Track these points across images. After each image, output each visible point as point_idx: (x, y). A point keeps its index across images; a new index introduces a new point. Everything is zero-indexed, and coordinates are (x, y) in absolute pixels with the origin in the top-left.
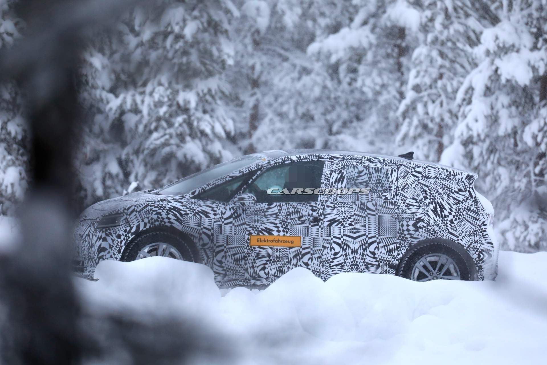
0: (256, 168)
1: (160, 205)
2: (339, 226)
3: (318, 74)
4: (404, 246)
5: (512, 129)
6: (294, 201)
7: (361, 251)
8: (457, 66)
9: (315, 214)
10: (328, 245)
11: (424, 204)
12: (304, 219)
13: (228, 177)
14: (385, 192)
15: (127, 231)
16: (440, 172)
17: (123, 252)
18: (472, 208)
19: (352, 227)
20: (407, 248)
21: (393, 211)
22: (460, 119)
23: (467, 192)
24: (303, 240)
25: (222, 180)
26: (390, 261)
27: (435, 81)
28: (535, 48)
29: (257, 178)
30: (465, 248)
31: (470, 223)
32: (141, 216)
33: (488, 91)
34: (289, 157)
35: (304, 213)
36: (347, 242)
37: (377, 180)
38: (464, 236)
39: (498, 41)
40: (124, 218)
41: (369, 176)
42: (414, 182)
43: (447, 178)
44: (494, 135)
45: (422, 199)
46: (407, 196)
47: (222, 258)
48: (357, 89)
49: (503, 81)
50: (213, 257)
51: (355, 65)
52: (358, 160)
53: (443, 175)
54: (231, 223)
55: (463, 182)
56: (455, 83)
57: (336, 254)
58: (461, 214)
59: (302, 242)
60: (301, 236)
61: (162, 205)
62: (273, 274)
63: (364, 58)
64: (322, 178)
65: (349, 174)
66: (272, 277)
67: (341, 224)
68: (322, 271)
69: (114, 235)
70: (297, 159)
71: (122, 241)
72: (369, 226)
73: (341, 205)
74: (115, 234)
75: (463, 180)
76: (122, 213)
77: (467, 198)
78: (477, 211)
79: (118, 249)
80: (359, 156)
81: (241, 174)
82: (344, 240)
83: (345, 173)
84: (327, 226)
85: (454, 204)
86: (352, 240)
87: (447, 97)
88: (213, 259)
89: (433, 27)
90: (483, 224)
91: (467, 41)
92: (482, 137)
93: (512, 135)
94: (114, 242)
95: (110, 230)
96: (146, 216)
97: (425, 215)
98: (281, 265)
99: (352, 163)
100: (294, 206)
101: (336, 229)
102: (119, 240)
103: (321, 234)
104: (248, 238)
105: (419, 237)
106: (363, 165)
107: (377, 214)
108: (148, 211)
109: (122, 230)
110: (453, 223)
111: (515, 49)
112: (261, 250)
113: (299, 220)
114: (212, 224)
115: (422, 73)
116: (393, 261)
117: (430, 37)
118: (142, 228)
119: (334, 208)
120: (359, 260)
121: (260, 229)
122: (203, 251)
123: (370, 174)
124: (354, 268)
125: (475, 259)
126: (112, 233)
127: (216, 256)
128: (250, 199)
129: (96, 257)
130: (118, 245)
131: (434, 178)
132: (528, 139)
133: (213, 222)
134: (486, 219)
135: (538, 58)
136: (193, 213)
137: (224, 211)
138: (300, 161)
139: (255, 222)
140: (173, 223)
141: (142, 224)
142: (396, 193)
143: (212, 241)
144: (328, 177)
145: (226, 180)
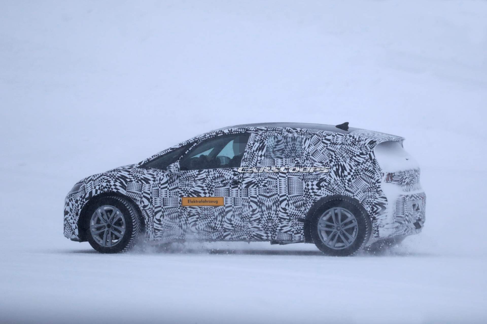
0: (193, 141)
2: (255, 187)
4: (309, 202)
6: (219, 167)
7: (274, 208)
9: (236, 178)
10: (246, 204)
11: (329, 166)
12: (226, 182)
13: (169, 149)
14: (298, 158)
15: (83, 196)
16: (347, 139)
17: (80, 214)
18: (370, 168)
19: (266, 188)
20: (312, 203)
21: (302, 173)
23: (368, 155)
24: (226, 200)
25: (164, 152)
26: (299, 215)
29: (193, 149)
30: (360, 202)
31: (366, 181)
32: (94, 184)
34: (223, 130)
35: (227, 177)
36: (262, 201)
37: (292, 148)
38: (359, 193)
40: (83, 186)
41: (285, 144)
42: (323, 148)
43: (352, 144)
45: (327, 162)
46: (316, 160)
47: (160, 217)
50: (153, 216)
52: (279, 131)
53: (349, 142)
54: (166, 187)
55: (366, 147)
57: (254, 211)
58: (359, 174)
59: (225, 202)
60: (224, 196)
61: (113, 174)
62: (202, 229)
64: (246, 148)
65: (269, 144)
66: (202, 231)
68: (243, 225)
69: (73, 200)
70: (228, 132)
71: (78, 205)
72: (280, 186)
74: (75, 199)
75: (365, 145)
76: (82, 182)
77: (367, 161)
78: (373, 171)
79: (76, 212)
80: (280, 128)
81: (180, 146)
82: (259, 198)
83: (266, 143)
84: (245, 187)
85: (354, 166)
86: (266, 198)
88: (153, 218)
90: (378, 181)
94: (74, 207)
96: (98, 184)
97: (327, 176)
98: (209, 221)
99: (273, 134)
100: (220, 171)
101: (253, 190)
102: (77, 205)
103: (240, 194)
104: (180, 199)
105: (321, 194)
106: (282, 136)
107: (287, 176)
108: (101, 180)
109: (79, 196)
110: (351, 182)
112: (192, 209)
113: (222, 184)
114: (151, 189)
116: (301, 216)
118: (94, 194)
120: (274, 216)
121: (190, 192)
122: (144, 212)
123: (287, 143)
124: (270, 222)
125: (369, 211)
126: (73, 198)
127: (155, 215)
130: (76, 209)
131: (341, 144)
133: (151, 187)
134: (380, 177)
136: (136, 180)
137: (162, 177)
138: (230, 134)
139: (186, 186)
140: (119, 189)
141: (94, 191)
142: (307, 158)
143: (151, 203)
144: (251, 146)
145: (167, 152)
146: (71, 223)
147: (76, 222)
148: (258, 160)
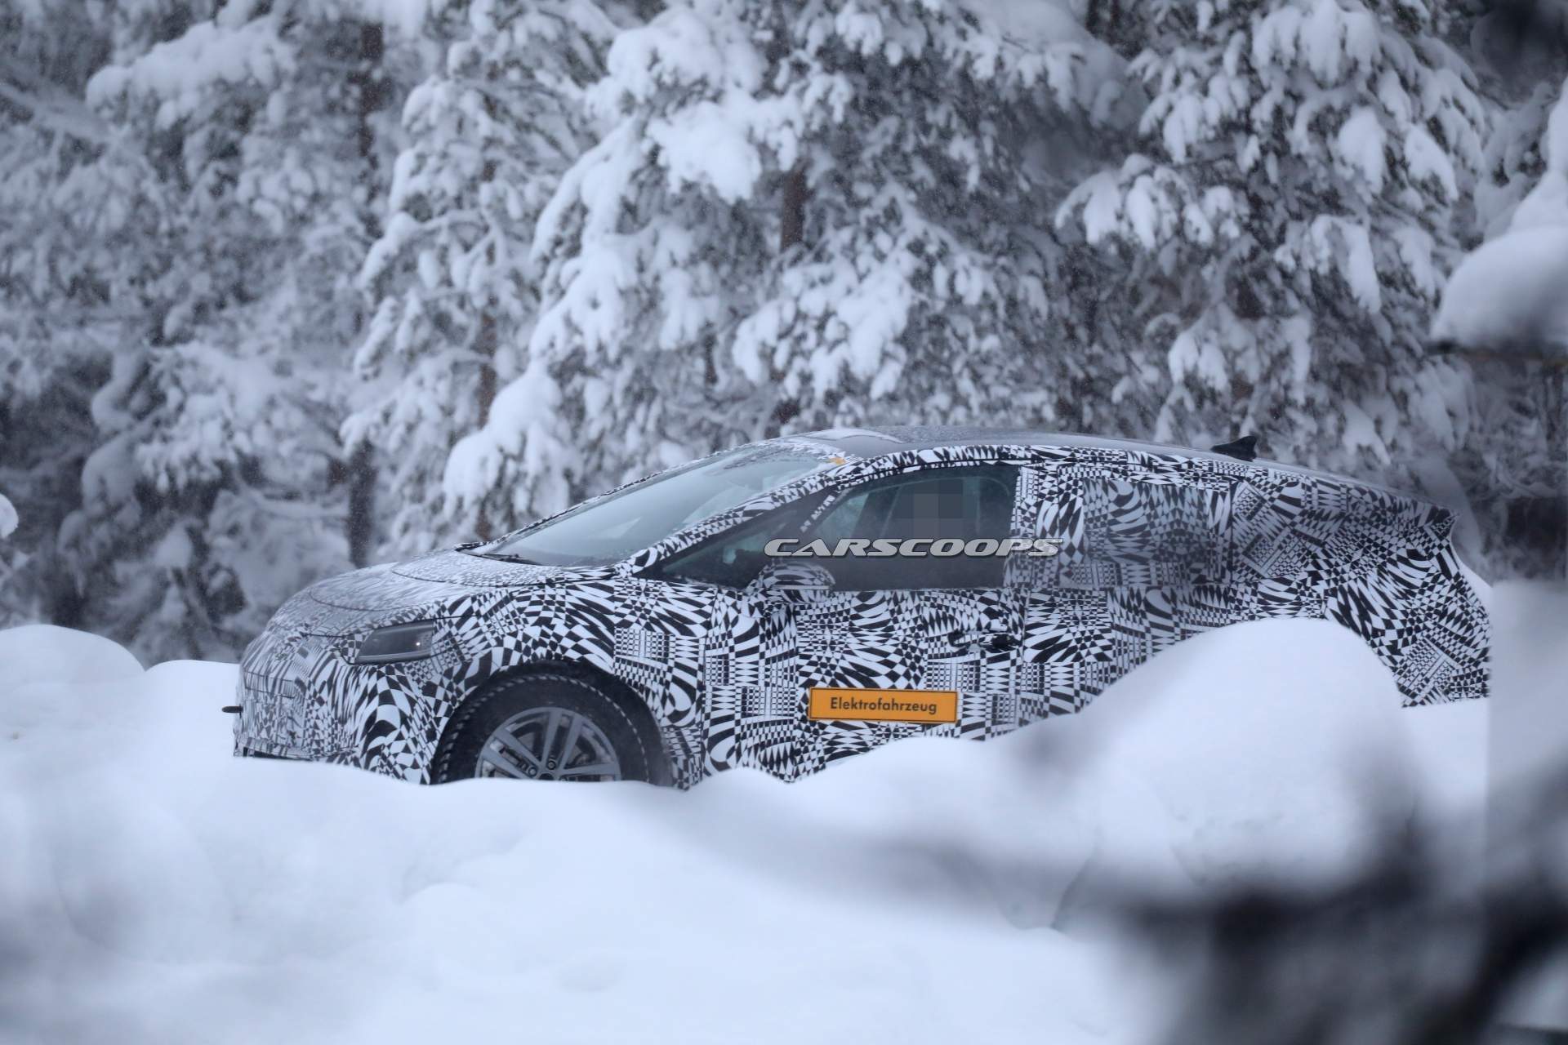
0: (820, 487)
1: (547, 598)
2: (1068, 661)
3: (119, 162)
5: (701, 330)
6: (933, 586)
8: (537, 141)
9: (997, 624)
11: (1311, 595)
12: (968, 639)
13: (740, 513)
14: (1198, 560)
15: (455, 672)
16: (1354, 500)
17: (443, 735)
18: (1451, 608)
19: (1106, 664)
21: (1224, 616)
22: (547, 299)
23: (1434, 561)
24: (965, 703)
25: (723, 522)
27: (472, 185)
28: (766, 88)
29: (824, 515)
31: (1447, 652)
32: (492, 629)
33: (629, 216)
34: (915, 452)
35: (965, 621)
37: (1172, 524)
38: (1430, 693)
39: (657, 68)
40: (442, 633)
41: (1148, 510)
42: (1280, 530)
43: (1374, 519)
44: (648, 347)
45: (1304, 581)
46: (1261, 572)
47: (729, 755)
48: (236, 205)
49: (674, 186)
50: (703, 752)
51: (233, 135)
52: (1114, 463)
53: (1362, 509)
54: (754, 650)
55: (1422, 530)
56: (531, 191)
58: (1421, 625)
59: (960, 709)
60: (959, 690)
61: (553, 597)
63: (259, 115)
64: (1013, 519)
65: (1092, 507)
67: (1072, 657)
69: (413, 685)
70: (939, 460)
71: (438, 703)
73: (1072, 597)
74: (418, 681)
75: (1420, 525)
76: (434, 619)
77: (1435, 579)
78: (1464, 617)
79: (428, 727)
80: (1116, 452)
81: (778, 504)
83: (1079, 503)
84: (1035, 660)
85: (1397, 597)
87: (507, 233)
88: (703, 759)
89: (466, 22)
90: (1487, 655)
91: (567, 66)
92: (612, 353)
93: (701, 350)
94: (417, 707)
95: (403, 672)
96: (507, 630)
99: (1097, 474)
100: (935, 599)
101: (1061, 669)
102: (431, 701)
103: (1018, 684)
104: (805, 695)
106: (1129, 480)
107: (1177, 625)
108: (514, 614)
109: (439, 670)
110: (1399, 653)
111: (709, 93)
112: (843, 732)
113: (953, 645)
114: (701, 654)
115: (432, 162)
117: (457, 53)
118: (497, 664)
119: (1052, 606)
121: (838, 670)
122: (673, 735)
123: (1153, 507)
126: (409, 678)
127: (710, 748)
128: (817, 581)
129: (358, 752)
130: (428, 716)
131: (1337, 518)
132: (747, 359)
133: (702, 648)
134: (1492, 640)
135: (776, 121)
136: (643, 622)
137: (732, 614)
138: (946, 466)
139: (824, 648)
140: (588, 652)
141: (498, 654)
142: (1230, 563)
143: (700, 704)
144: (1032, 515)
145: (735, 522)
146: (403, 767)
147: (426, 762)
148: (1061, 566)
